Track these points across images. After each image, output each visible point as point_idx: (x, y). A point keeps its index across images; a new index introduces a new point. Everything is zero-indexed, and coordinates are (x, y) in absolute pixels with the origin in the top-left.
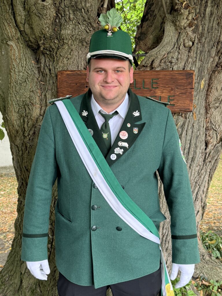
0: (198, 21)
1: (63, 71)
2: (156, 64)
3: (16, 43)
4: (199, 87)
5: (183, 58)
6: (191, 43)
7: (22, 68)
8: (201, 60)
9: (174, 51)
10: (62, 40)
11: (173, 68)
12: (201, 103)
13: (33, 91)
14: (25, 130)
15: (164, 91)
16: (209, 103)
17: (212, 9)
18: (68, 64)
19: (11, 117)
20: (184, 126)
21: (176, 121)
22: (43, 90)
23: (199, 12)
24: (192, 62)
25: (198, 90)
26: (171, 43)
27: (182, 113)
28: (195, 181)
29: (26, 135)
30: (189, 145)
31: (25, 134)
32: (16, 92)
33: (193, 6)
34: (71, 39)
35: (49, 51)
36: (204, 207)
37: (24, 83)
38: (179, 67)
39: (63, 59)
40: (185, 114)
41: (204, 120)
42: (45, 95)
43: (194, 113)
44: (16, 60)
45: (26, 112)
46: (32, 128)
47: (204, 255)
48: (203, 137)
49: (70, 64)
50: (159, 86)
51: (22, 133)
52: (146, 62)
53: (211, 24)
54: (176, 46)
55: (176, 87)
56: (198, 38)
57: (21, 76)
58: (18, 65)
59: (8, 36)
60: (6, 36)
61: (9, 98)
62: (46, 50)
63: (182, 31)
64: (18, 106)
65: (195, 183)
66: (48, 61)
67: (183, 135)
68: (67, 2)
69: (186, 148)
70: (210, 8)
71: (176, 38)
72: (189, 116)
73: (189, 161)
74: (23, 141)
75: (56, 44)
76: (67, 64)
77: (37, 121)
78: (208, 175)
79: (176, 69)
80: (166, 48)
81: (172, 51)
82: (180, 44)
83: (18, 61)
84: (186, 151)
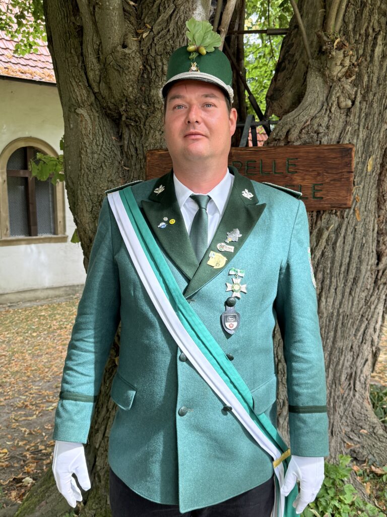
0: (362, 67)
1: (155, 150)
2: (294, 135)
3: (89, 111)
4: (365, 169)
5: (338, 125)
6: (349, 103)
7: (98, 147)
8: (368, 127)
9: (322, 114)
10: (152, 105)
11: (320, 141)
12: (368, 194)
13: (111, 181)
15: (307, 177)
16: (384, 193)
17: (385, 49)
18: (163, 140)
19: (82, 219)
20: (340, 229)
21: (328, 223)
22: (127, 179)
23: (363, 53)
24: (353, 132)
25: (364, 174)
26: (317, 104)
27: (336, 210)
28: (361, 313)
30: (348, 259)
32: (88, 183)
33: (353, 45)
35: (134, 121)
36: (375, 353)
37: (100, 169)
38: (331, 139)
39: (155, 132)
40: (342, 212)
41: (374, 220)
43: (356, 209)
44: (88, 136)
47: (376, 426)
48: (372, 245)
50: (299, 169)
52: (278, 133)
53: (383, 72)
54: (325, 107)
55: (325, 171)
56: (361, 94)
57: (96, 160)
58: (91, 143)
59: (77, 101)
60: (73, 101)
61: (79, 192)
62: (131, 119)
63: (334, 84)
64: (91, 203)
65: (360, 316)
66: (134, 136)
67: (338, 244)
68: (160, 48)
70: (381, 47)
71: (325, 95)
72: (348, 214)
73: (349, 284)
75: (145, 111)
76: (161, 139)
78: (383, 305)
79: (326, 143)
80: (309, 110)
81: (318, 115)
82: (332, 104)
83: (91, 137)
84: (343, 269)
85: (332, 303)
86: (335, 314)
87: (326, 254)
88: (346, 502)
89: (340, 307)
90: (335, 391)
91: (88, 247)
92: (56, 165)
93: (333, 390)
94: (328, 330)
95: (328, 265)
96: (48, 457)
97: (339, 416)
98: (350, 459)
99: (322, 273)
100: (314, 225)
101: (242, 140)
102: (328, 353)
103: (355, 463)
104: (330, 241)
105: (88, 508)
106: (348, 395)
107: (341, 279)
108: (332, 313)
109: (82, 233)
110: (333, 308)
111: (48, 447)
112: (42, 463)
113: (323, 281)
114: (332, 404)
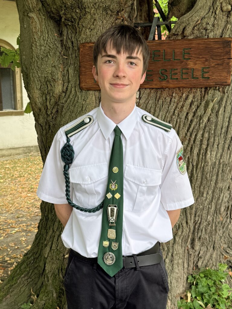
1: (86, 43)
2: (188, 31)
3: (38, 15)
5: (221, 24)
6: (230, 7)
7: (44, 41)
9: (209, 16)
10: (84, 9)
11: (208, 36)
13: (54, 66)
14: (47, 108)
15: (198, 62)
18: (92, 36)
19: (34, 95)
20: (222, 101)
21: (213, 97)
22: (65, 65)
26: (206, 8)
27: (219, 87)
29: (49, 113)
30: (227, 124)
31: (47, 113)
32: (37, 68)
34: (93, 7)
35: (71, 21)
37: (46, 58)
38: (216, 34)
39: (86, 30)
40: (223, 88)
42: (68, 71)
44: (37, 33)
45: (48, 89)
46: (55, 105)
49: (93, 35)
50: (191, 57)
51: (45, 112)
52: (177, 29)
54: (211, 11)
55: (211, 57)
57: (43, 51)
58: (39, 39)
59: (29, 8)
60: (26, 7)
61: (31, 74)
62: (68, 20)
64: (40, 83)
66: (70, 32)
67: (220, 112)
69: (224, 126)
71: (212, 1)
72: (228, 90)
73: (228, 142)
74: (47, 120)
75: (78, 14)
76: (90, 35)
77: (59, 98)
79: (212, 37)
80: (200, 13)
81: (206, 16)
82: (216, 8)
83: (39, 34)
84: (223, 130)
85: (215, 155)
86: (217, 163)
87: (211, 119)
88: (224, 296)
89: (221, 158)
90: (216, 218)
91: (38, 114)
92: (15, 56)
93: (215, 218)
94: (212, 175)
95: (212, 127)
96: (11, 265)
97: (219, 236)
98: (227, 267)
99: (208, 133)
100: (203, 98)
101: (150, 35)
102: (212, 191)
103: (230, 269)
104: (214, 110)
105: (39, 299)
106: (226, 221)
107: (222, 138)
108: (215, 163)
109: (33, 105)
110: (216, 158)
111: (12, 258)
112: (8, 270)
113: (209, 140)
114: (214, 228)
